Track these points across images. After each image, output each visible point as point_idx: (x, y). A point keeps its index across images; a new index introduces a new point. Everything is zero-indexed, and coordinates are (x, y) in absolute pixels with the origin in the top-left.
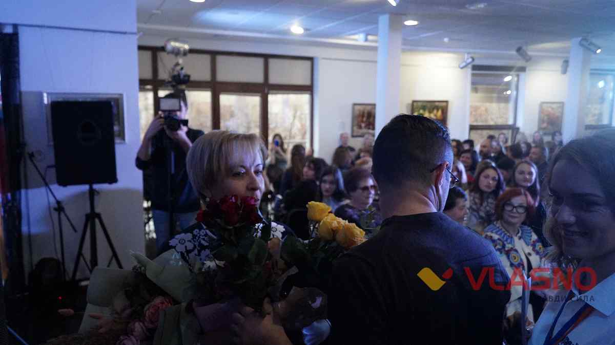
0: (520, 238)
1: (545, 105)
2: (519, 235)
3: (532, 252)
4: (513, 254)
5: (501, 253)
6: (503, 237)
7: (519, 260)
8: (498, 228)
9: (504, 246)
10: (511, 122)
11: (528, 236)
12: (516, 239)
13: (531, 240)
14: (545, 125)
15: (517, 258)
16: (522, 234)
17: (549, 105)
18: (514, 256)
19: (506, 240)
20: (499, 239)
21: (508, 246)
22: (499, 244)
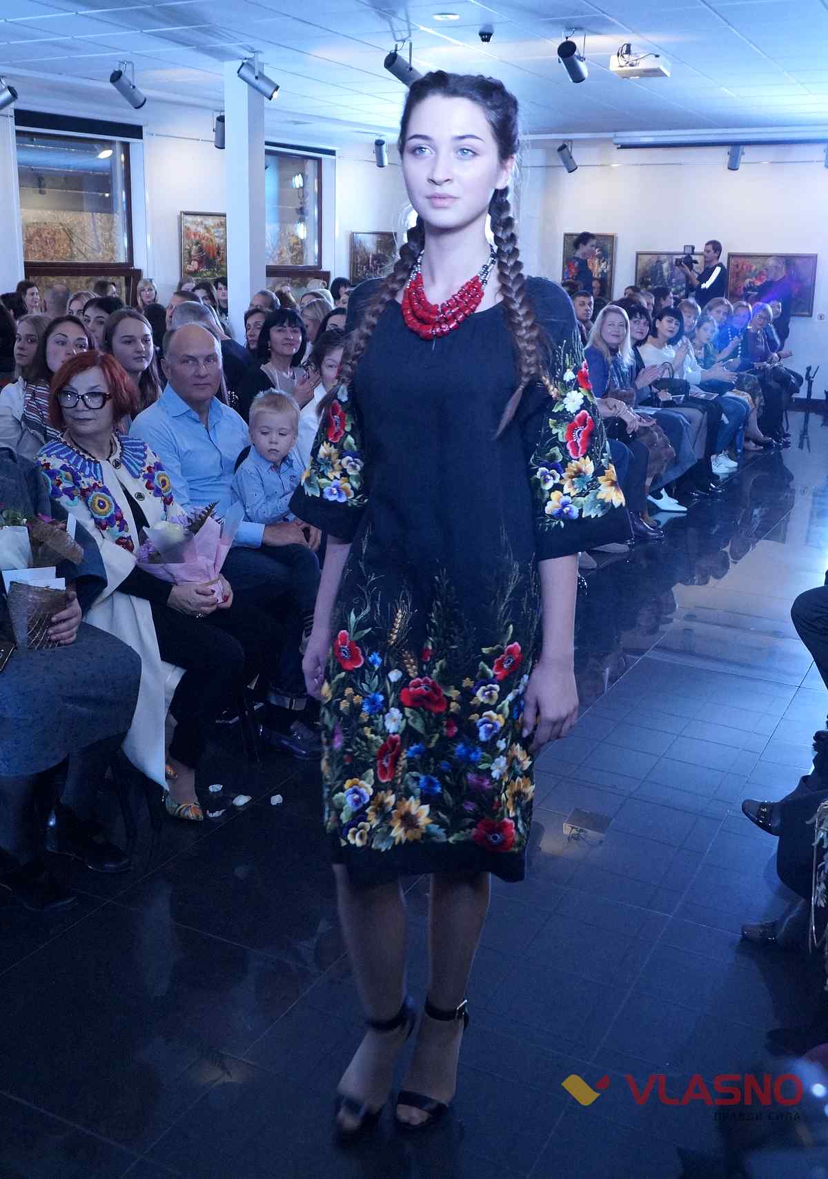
0: (117, 465)
1: (190, 218)
2: (116, 456)
3: (146, 492)
4: (96, 496)
6: (76, 463)
7: (113, 510)
8: (65, 443)
10: (122, 258)
11: (139, 458)
12: (106, 466)
13: (144, 465)
14: (195, 265)
15: (107, 503)
16: (121, 455)
17: (199, 219)
18: (99, 501)
19: (83, 470)
20: (64, 468)
21: (86, 482)
22: (67, 478)
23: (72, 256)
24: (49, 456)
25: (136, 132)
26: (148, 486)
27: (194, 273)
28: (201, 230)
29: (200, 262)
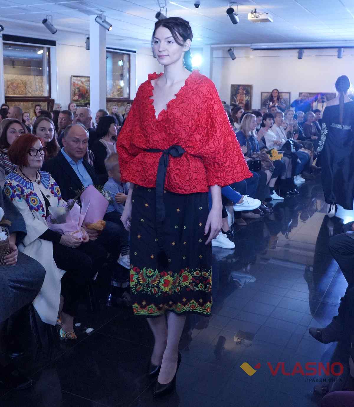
0: (39, 183)
1: (75, 78)
2: (39, 179)
3: (51, 195)
4: (31, 198)
5: (20, 198)
6: (23, 183)
7: (39, 203)
8: (18, 174)
9: (23, 191)
10: (46, 94)
11: (47, 180)
12: (35, 184)
13: (49, 183)
14: (77, 97)
15: (36, 201)
16: (41, 179)
17: (79, 78)
18: (33, 200)
19: (26, 186)
20: (18, 185)
21: (27, 191)
22: (18, 190)
23: (26, 94)
24: (11, 180)
25: (53, 43)
26: (52, 192)
27: (76, 101)
28: (80, 83)
29: (79, 96)
